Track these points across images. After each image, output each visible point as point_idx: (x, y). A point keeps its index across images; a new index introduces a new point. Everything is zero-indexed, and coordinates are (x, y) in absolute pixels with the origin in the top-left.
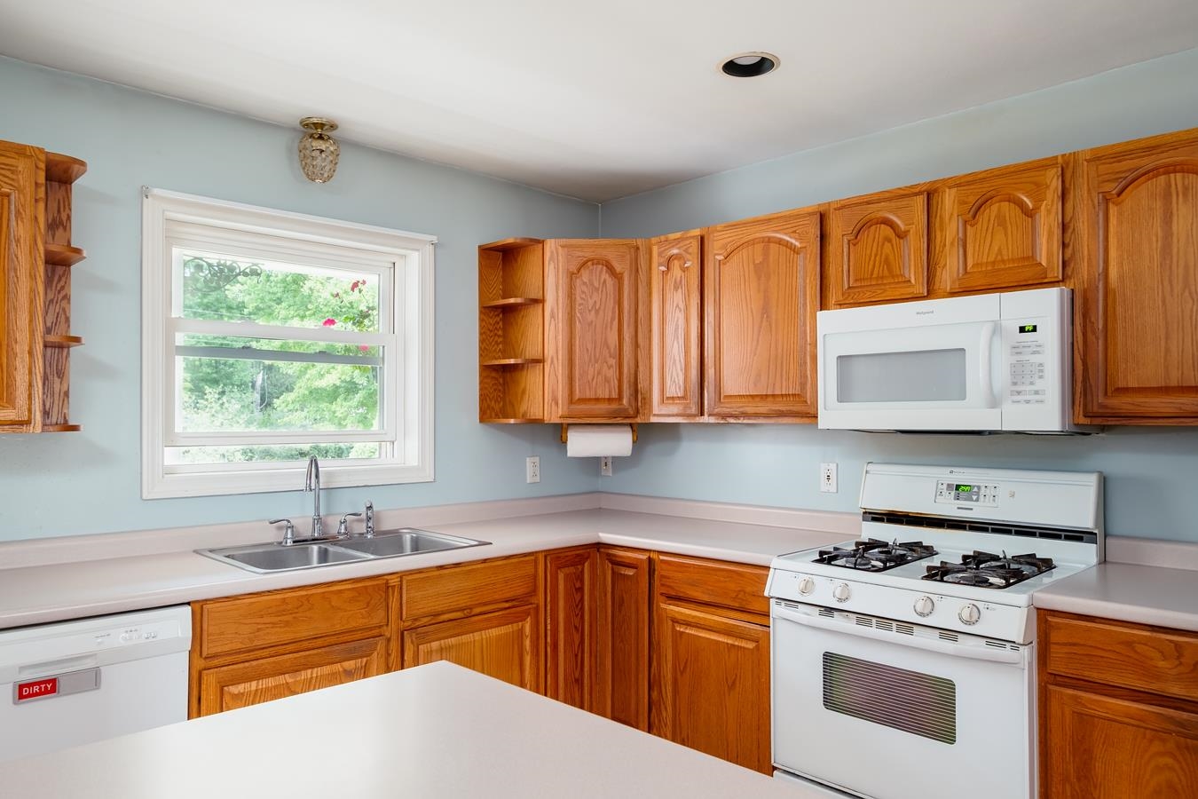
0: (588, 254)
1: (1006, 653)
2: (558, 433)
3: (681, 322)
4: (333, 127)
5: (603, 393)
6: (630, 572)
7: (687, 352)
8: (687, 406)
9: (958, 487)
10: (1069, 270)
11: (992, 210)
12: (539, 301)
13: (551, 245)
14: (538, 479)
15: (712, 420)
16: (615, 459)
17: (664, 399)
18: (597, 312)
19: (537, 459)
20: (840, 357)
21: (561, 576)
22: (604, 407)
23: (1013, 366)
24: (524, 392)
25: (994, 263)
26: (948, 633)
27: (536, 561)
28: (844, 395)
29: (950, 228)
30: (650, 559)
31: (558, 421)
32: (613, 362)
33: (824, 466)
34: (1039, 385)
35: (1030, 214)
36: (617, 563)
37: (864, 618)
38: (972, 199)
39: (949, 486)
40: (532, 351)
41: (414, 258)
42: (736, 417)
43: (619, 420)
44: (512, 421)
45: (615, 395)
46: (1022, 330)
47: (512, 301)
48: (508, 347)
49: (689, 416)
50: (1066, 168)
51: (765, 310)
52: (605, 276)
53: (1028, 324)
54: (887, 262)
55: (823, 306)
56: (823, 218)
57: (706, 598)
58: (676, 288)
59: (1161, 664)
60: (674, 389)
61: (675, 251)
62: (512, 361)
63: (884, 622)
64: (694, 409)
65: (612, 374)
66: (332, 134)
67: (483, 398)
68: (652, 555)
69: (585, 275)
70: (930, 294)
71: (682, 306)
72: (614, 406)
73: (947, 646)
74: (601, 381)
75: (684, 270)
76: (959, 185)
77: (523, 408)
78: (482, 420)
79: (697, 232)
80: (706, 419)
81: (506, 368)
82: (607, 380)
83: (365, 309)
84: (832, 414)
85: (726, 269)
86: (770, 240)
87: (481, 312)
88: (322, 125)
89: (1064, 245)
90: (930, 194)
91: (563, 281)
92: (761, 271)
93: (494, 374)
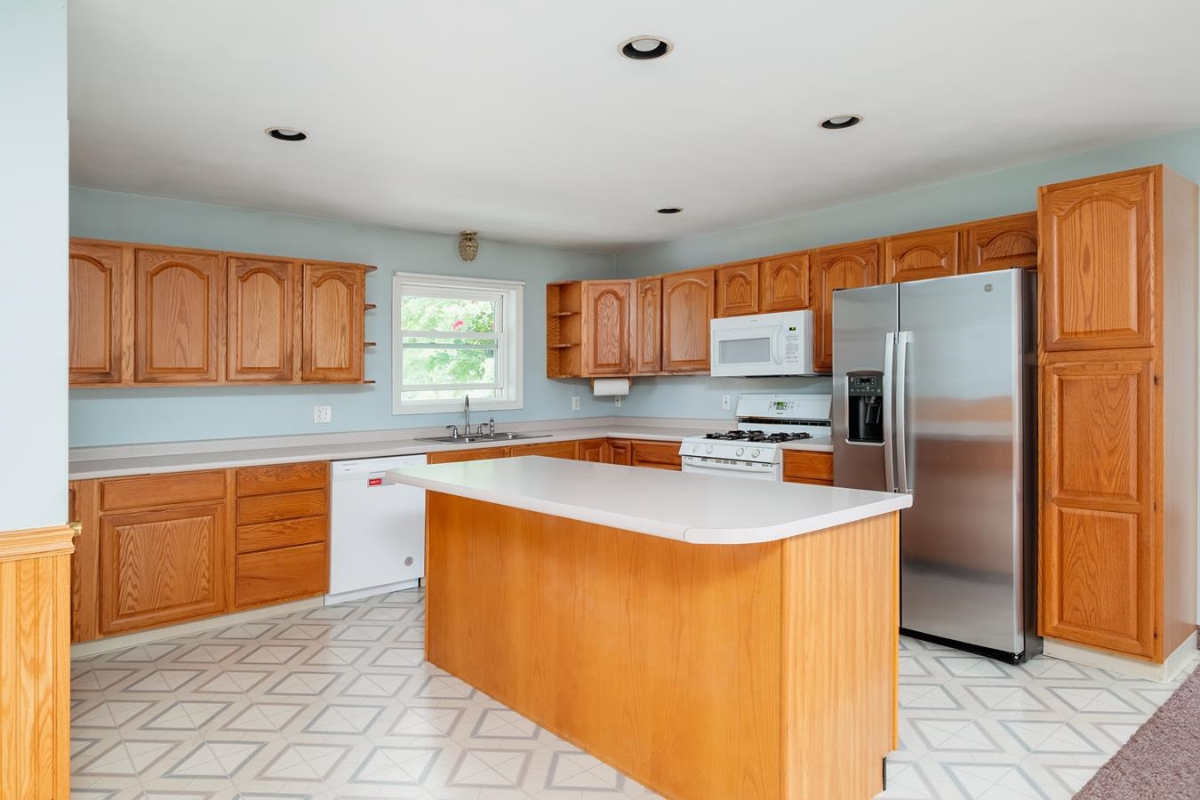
0: (604, 288)
1: (768, 468)
2: (589, 382)
3: (652, 324)
4: (475, 234)
5: (612, 361)
6: (622, 451)
7: (655, 339)
8: (654, 367)
9: (778, 403)
10: (811, 302)
11: (783, 273)
12: (578, 313)
13: (584, 284)
14: (578, 408)
15: (666, 374)
16: (622, 396)
17: (644, 363)
18: (609, 318)
19: (578, 398)
20: (721, 342)
21: (587, 453)
22: (613, 369)
23: (787, 346)
24: (570, 361)
25: (784, 297)
26: (749, 462)
27: (574, 445)
28: (723, 360)
29: (768, 281)
30: (631, 444)
31: (589, 376)
32: (617, 344)
33: (724, 396)
34: (797, 354)
35: (797, 275)
36: (616, 447)
37: (719, 460)
38: (775, 268)
39: (775, 404)
40: (574, 341)
41: (513, 293)
42: (677, 372)
43: (620, 375)
44: (564, 376)
45: (618, 362)
46: (791, 329)
47: (564, 314)
48: (563, 338)
49: (656, 372)
50: (811, 255)
51: (690, 318)
52: (613, 299)
53: (793, 327)
54: (742, 296)
55: (716, 317)
56: (716, 272)
57: (655, 460)
58: (649, 306)
59: (820, 466)
60: (648, 359)
61: (648, 286)
62: (564, 345)
63: (726, 460)
64: (658, 368)
65: (617, 351)
66: (474, 237)
67: (549, 365)
68: (633, 442)
69: (603, 300)
70: (760, 311)
71: (652, 315)
72: (618, 368)
73: (749, 468)
74: (610, 354)
75: (653, 296)
76: (770, 261)
77: (570, 370)
78: (548, 377)
79: (659, 276)
80: (662, 373)
81: (561, 349)
82: (613, 354)
83: (480, 314)
84: (718, 369)
85: (672, 296)
86: (692, 283)
87: (548, 320)
88: (470, 234)
89: (810, 290)
90: (760, 263)
91: (592, 302)
92: (688, 297)
93: (555, 352)
